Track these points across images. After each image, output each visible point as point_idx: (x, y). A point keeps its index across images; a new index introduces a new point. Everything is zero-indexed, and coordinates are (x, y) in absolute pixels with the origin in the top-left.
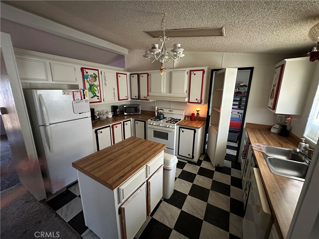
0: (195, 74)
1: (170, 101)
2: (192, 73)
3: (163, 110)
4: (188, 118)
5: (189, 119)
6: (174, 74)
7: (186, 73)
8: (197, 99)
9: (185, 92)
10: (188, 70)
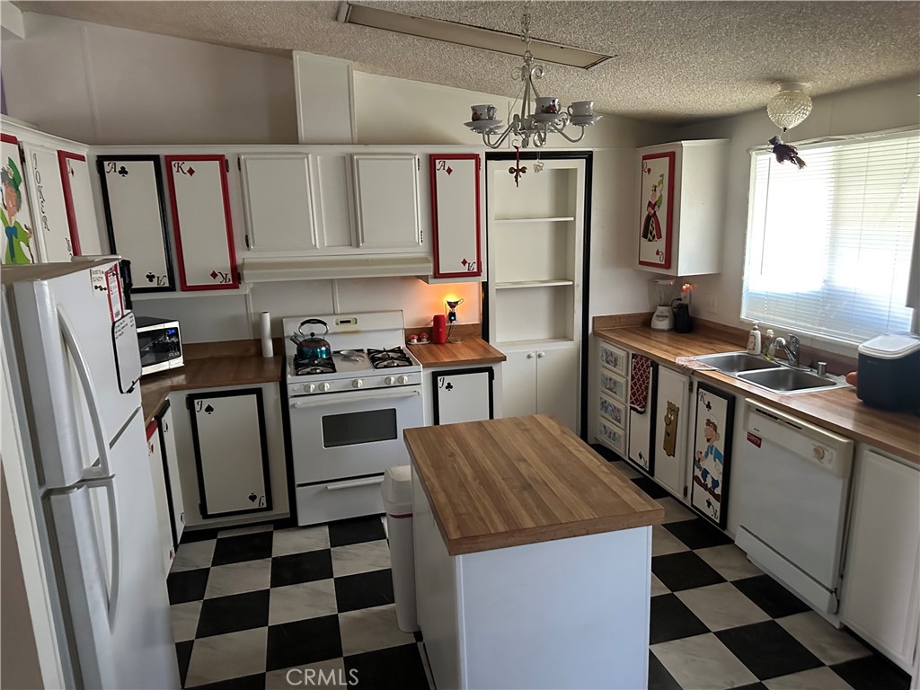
0: (449, 171)
1: (332, 281)
2: (438, 167)
3: (325, 324)
4: (419, 340)
5: (425, 341)
6: (366, 168)
7: (414, 163)
8: (464, 262)
9: (417, 237)
10: (421, 151)
